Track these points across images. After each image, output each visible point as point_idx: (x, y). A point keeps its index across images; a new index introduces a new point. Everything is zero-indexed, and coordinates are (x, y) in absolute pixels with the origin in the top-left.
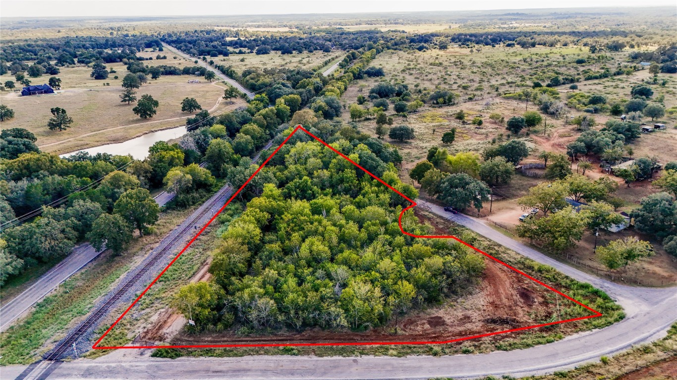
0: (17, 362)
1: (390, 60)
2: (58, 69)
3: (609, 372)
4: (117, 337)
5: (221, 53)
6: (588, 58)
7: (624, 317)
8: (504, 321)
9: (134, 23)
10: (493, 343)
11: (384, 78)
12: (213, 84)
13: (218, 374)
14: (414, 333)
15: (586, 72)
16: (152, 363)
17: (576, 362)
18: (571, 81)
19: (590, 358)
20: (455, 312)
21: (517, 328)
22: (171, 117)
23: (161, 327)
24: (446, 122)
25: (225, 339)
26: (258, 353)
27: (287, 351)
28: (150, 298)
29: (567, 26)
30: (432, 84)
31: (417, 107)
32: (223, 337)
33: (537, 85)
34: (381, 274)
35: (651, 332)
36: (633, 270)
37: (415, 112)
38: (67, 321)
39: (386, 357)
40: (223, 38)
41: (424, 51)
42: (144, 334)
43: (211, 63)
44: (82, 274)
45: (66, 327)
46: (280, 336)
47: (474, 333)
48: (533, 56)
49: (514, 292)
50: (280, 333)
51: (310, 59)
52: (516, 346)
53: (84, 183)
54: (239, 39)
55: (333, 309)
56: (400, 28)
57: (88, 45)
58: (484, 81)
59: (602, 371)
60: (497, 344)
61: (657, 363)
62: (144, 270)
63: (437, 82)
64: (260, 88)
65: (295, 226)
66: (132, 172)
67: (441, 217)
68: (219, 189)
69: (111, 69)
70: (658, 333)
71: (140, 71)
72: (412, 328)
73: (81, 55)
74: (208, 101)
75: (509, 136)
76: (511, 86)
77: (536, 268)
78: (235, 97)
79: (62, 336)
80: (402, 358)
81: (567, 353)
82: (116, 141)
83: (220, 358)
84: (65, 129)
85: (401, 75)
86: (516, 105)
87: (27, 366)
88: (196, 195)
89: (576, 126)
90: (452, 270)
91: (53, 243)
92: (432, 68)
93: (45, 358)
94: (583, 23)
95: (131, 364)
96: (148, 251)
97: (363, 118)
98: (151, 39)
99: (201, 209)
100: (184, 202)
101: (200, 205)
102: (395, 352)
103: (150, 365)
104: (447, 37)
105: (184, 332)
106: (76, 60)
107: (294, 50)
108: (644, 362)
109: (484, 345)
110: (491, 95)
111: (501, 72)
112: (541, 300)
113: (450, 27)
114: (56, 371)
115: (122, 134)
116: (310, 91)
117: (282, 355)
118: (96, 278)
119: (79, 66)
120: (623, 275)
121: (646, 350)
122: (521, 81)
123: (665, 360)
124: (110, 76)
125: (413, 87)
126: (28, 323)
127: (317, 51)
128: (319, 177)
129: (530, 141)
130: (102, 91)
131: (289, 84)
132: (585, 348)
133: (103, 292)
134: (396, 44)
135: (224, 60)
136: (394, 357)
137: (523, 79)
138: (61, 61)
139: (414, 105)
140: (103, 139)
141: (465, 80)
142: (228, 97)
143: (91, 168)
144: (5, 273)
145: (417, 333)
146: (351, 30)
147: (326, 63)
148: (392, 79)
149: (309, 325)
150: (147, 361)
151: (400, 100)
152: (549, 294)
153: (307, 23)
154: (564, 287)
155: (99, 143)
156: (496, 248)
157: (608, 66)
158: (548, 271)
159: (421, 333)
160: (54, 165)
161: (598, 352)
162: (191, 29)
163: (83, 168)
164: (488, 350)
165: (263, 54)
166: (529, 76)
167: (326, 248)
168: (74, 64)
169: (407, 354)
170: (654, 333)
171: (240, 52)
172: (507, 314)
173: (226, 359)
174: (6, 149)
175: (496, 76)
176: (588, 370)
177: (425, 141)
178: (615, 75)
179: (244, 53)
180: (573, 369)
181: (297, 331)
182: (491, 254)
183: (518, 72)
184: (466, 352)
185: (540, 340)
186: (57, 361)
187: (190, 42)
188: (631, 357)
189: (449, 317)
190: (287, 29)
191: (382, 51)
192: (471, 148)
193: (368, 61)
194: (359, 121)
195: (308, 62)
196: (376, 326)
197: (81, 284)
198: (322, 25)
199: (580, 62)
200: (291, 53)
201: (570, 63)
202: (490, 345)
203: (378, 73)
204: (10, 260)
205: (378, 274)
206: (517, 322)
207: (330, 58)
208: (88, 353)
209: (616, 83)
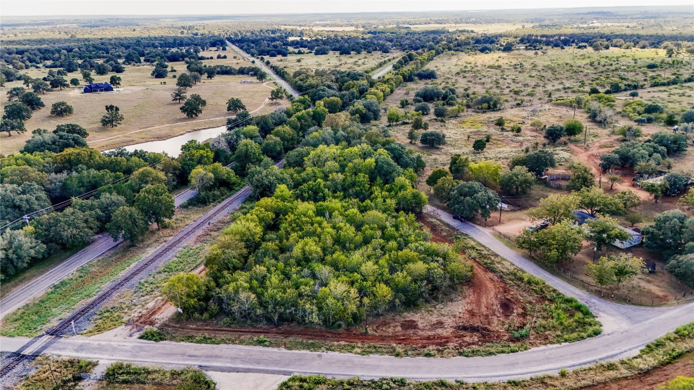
0: (24, 334)
1: (448, 61)
2: (123, 68)
3: (563, 384)
4: (114, 319)
5: (279, 53)
6: (662, 63)
7: (599, 333)
8: (475, 329)
9: (206, 22)
10: (458, 349)
11: (435, 81)
12: (264, 84)
13: (192, 358)
14: (384, 334)
15: (654, 78)
16: (137, 344)
17: (534, 372)
18: (634, 88)
19: (550, 370)
20: (430, 317)
21: (486, 335)
22: (217, 116)
23: (154, 313)
24: (485, 129)
25: (208, 328)
26: (233, 342)
27: (261, 343)
28: (152, 286)
29: (653, 26)
30: (484, 88)
31: (459, 112)
32: (207, 325)
33: (594, 91)
34: (362, 276)
35: (623, 350)
36: (628, 288)
37: (456, 116)
38: (76, 302)
39: (350, 354)
40: (286, 37)
41: (487, 53)
42: (138, 318)
43: (268, 63)
44: (99, 261)
45: (73, 307)
46: (258, 329)
47: (442, 338)
48: (602, 60)
49: (496, 302)
50: (259, 326)
51: (366, 60)
52: (479, 353)
53: (117, 178)
54: (302, 39)
55: (308, 306)
56: (469, 27)
57: (157, 44)
58: (539, 86)
59: (556, 383)
60: (461, 351)
61: (616, 380)
62: (153, 260)
63: (488, 86)
64: (307, 90)
65: (297, 226)
66: (161, 168)
67: (448, 225)
68: (242, 188)
69: (172, 68)
70: (629, 352)
71: (197, 71)
72: (384, 329)
73: (148, 54)
74: (255, 101)
75: (544, 145)
76: (566, 92)
77: (526, 279)
78: (281, 98)
79: (67, 315)
80: (365, 356)
81: (527, 363)
82: (160, 138)
83: (198, 344)
84: (116, 126)
85: (455, 78)
86: (565, 112)
87: (32, 338)
88: (217, 193)
89: (621, 136)
90: (435, 276)
91: (74, 232)
92: (489, 71)
93: (47, 333)
94: (672, 24)
95: (119, 343)
96: (161, 243)
97: (401, 122)
98: (216, 38)
99: (219, 206)
100: (205, 199)
101: (220, 202)
102: (359, 350)
103: (135, 346)
104: (516, 37)
105: (173, 319)
106: (142, 59)
107: (353, 50)
108: (603, 378)
109: (447, 350)
110: (542, 101)
111: (561, 76)
112: (520, 311)
113: (524, 27)
114: (55, 344)
115: (166, 132)
116: (353, 93)
117: (255, 345)
118: (109, 265)
119: (144, 65)
120: (616, 292)
121: (611, 367)
122: (580, 87)
123: (626, 378)
124: (170, 75)
125: (462, 90)
126: (42, 302)
127: (376, 52)
128: (333, 180)
129: (566, 151)
130: (158, 90)
131: (335, 86)
132: (548, 360)
133: (112, 279)
134: (459, 45)
135: (281, 60)
136: (358, 355)
137: (583, 84)
138: (129, 60)
139: (456, 110)
140: (148, 136)
141: (520, 85)
142: (274, 98)
143: (125, 163)
144: (28, 256)
145: (387, 334)
146: (417, 30)
147: (381, 65)
148: (443, 82)
149: (287, 320)
150: (134, 342)
151: (444, 105)
152: (531, 306)
153: (375, 22)
154: (548, 300)
155: (144, 140)
156: (493, 258)
157: (682, 71)
158: (537, 283)
159: (391, 334)
160: (93, 160)
161: (559, 365)
162: (257, 29)
163: (118, 164)
164: (450, 355)
165: (321, 54)
166: (590, 82)
167: (319, 249)
168: (140, 62)
169: (371, 353)
170: (625, 351)
171: (300, 53)
172: (481, 323)
173: (203, 345)
174: (57, 143)
175: (554, 81)
176: (542, 381)
177: (456, 148)
178: (686, 81)
179: (303, 53)
180: (528, 379)
181: (275, 324)
182: (486, 263)
183: (579, 77)
184: (428, 355)
185: (505, 349)
186: (57, 336)
187: (253, 42)
188: (592, 372)
189: (423, 322)
190: (353, 28)
191: (442, 52)
192: (501, 156)
193: (422, 63)
194: (396, 125)
195: (364, 64)
196: (349, 324)
197: (96, 270)
198: (390, 24)
199: (651, 67)
200: (349, 54)
201: (640, 68)
202: (453, 351)
203: (431, 76)
204: (34, 244)
205: (359, 276)
206: (488, 331)
207: (387, 59)
208: (85, 332)
209: (684, 90)
